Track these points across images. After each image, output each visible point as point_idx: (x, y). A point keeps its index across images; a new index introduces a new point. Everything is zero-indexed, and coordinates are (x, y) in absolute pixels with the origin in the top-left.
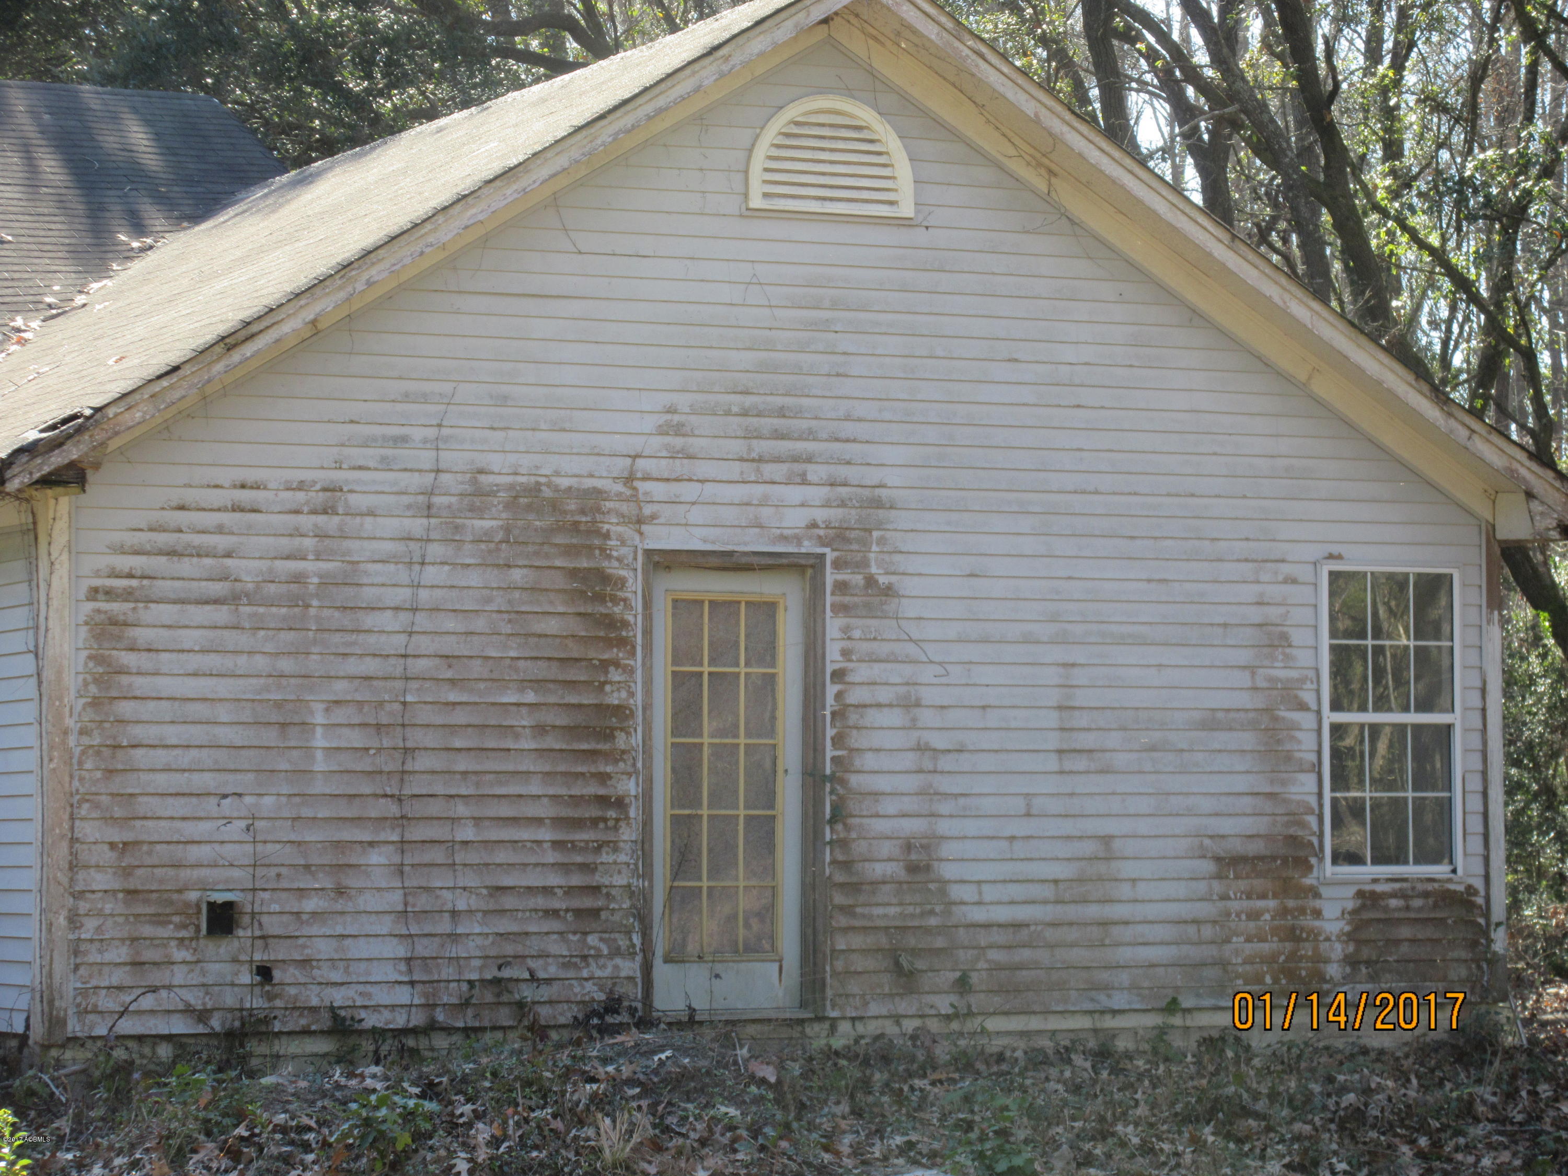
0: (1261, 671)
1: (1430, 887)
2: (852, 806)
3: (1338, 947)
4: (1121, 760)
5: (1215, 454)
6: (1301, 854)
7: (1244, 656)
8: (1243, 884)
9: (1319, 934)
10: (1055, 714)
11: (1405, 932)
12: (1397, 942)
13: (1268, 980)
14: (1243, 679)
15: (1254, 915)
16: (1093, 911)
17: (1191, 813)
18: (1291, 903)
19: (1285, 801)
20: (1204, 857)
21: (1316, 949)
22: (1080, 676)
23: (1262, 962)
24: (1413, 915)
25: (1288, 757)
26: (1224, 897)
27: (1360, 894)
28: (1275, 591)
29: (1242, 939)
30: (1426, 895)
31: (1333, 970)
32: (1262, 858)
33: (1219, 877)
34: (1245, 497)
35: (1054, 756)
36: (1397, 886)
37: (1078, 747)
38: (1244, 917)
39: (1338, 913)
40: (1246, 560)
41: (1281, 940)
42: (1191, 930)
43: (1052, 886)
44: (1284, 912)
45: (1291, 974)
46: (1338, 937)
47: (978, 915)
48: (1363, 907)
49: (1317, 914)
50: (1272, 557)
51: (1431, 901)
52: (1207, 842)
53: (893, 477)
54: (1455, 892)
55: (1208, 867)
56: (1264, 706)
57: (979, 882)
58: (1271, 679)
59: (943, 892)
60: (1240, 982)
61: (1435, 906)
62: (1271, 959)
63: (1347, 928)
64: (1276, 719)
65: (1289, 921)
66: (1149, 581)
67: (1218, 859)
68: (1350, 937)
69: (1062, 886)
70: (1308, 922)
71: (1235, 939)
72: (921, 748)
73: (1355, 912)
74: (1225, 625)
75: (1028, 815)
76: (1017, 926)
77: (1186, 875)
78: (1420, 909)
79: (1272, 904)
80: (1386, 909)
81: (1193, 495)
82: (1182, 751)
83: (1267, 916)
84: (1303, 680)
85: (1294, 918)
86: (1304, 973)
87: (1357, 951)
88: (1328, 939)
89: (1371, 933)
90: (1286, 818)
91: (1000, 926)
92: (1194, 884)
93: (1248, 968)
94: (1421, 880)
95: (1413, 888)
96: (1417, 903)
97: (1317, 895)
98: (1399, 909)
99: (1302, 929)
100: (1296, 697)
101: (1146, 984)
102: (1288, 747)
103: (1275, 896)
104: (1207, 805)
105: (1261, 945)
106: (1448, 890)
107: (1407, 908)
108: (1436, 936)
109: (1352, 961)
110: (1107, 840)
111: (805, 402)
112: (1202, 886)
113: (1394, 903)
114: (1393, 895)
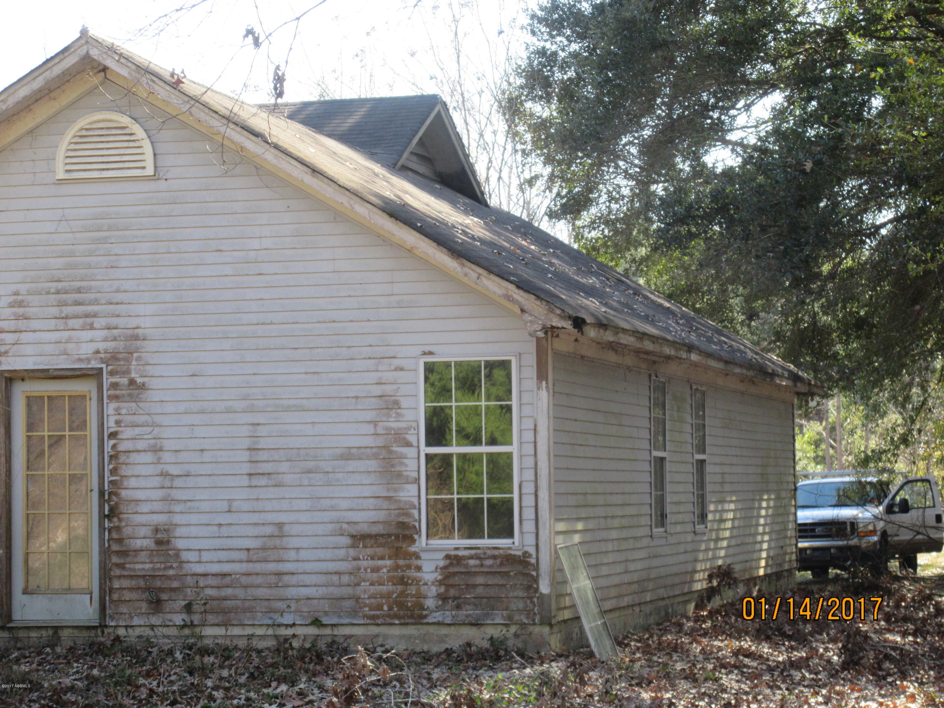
0: (380, 424)
1: (496, 552)
2: (122, 508)
3: (434, 589)
4: (288, 479)
5: (349, 296)
6: (407, 533)
7: (370, 415)
8: (369, 551)
9: (420, 581)
10: (248, 453)
11: (480, 580)
12: (475, 586)
13: (385, 608)
14: (370, 429)
15: (376, 570)
16: (272, 567)
17: (333, 509)
18: (401, 562)
19: (396, 501)
20: (342, 535)
21: (418, 590)
22: (262, 431)
23: (382, 597)
24: (485, 570)
25: (399, 475)
26: (356, 559)
27: (447, 557)
28: (389, 376)
29: (368, 584)
30: (494, 557)
31: (430, 603)
32: (382, 535)
33: (353, 546)
34: (369, 320)
35: (246, 477)
36: (473, 552)
37: (261, 472)
38: (369, 570)
39: (433, 568)
40: (370, 358)
41: (394, 584)
42: (335, 578)
43: (246, 552)
44: (397, 567)
45: (401, 605)
46: (433, 584)
47: (199, 569)
48: (451, 564)
49: (419, 569)
50: (387, 355)
51: (498, 561)
52: (345, 526)
53: (146, 322)
54: (515, 555)
55: (346, 541)
56: (382, 445)
57: (200, 550)
58: (387, 429)
59: (177, 556)
60: (367, 609)
61: (502, 564)
62: (388, 595)
63: (440, 578)
64: (391, 452)
65: (400, 573)
66: (306, 373)
67: (353, 537)
68: (440, 583)
69: (251, 552)
70: (412, 573)
71: (363, 584)
72: (164, 474)
73: (445, 567)
74: (357, 397)
75: (230, 511)
76: (224, 575)
77: (331, 546)
78: (491, 566)
79: (388, 563)
80: (467, 566)
81: (334, 322)
82: (328, 472)
83: (385, 570)
84: (409, 429)
85: (402, 571)
86: (410, 604)
87: (447, 591)
88: (426, 584)
89: (456, 580)
90: (397, 511)
91: (213, 575)
92: (336, 551)
93: (373, 600)
94: (489, 548)
95: (485, 553)
96: (489, 562)
97: (418, 557)
98: (476, 566)
99: (409, 578)
100: (404, 438)
101: (305, 609)
102: (398, 468)
103: (390, 558)
104: (344, 504)
105: (381, 587)
106: (510, 555)
107: (482, 565)
108: (501, 582)
109: (443, 598)
110: (280, 525)
111: (93, 283)
112: (342, 553)
113: (472, 562)
114: (471, 557)
